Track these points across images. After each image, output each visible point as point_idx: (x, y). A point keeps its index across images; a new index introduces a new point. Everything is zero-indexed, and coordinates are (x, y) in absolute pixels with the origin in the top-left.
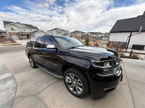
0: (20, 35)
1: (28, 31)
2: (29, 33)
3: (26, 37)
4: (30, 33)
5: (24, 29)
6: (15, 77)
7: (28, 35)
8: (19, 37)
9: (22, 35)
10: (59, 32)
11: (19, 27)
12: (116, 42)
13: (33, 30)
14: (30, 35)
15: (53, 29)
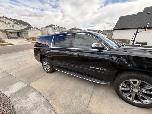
0: (8, 33)
1: (18, 27)
2: (19, 30)
3: (16, 35)
4: (21, 30)
5: (13, 25)
6: (34, 87)
7: (18, 33)
8: (7, 35)
9: (11, 33)
10: (56, 29)
11: (6, 23)
12: (120, 39)
13: (25, 27)
14: (21, 33)
15: (48, 26)
